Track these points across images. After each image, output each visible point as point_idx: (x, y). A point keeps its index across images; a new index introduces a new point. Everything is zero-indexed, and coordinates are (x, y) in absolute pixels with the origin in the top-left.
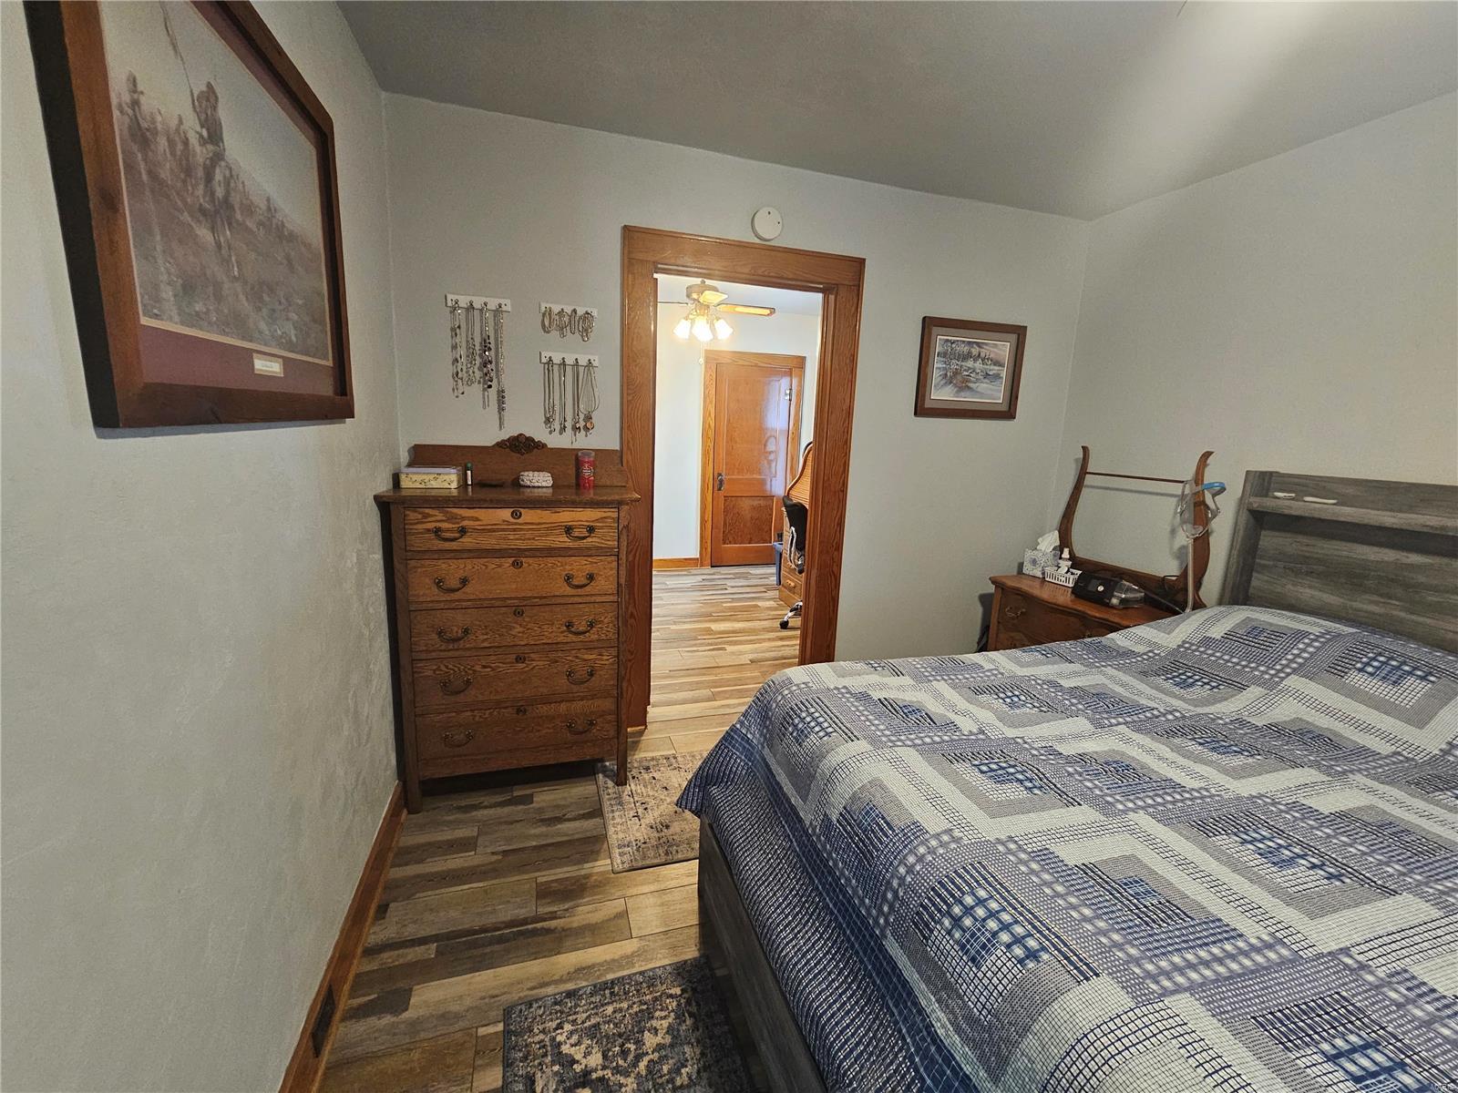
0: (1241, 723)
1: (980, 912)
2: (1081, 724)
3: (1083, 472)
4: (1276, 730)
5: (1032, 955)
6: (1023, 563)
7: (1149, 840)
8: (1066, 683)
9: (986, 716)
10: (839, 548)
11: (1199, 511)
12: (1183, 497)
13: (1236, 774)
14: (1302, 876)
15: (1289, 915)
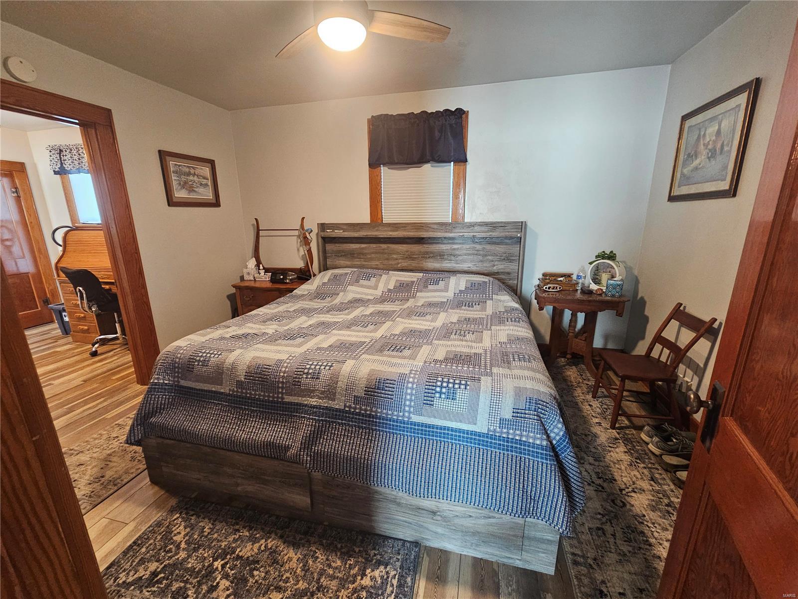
0: (342, 303)
1: (313, 367)
2: (304, 318)
3: (258, 230)
4: (350, 302)
5: (331, 366)
6: (243, 276)
7: (339, 335)
8: (291, 310)
9: (275, 327)
10: (144, 286)
11: (306, 241)
12: (299, 236)
13: (348, 314)
14: (371, 327)
15: (372, 334)
